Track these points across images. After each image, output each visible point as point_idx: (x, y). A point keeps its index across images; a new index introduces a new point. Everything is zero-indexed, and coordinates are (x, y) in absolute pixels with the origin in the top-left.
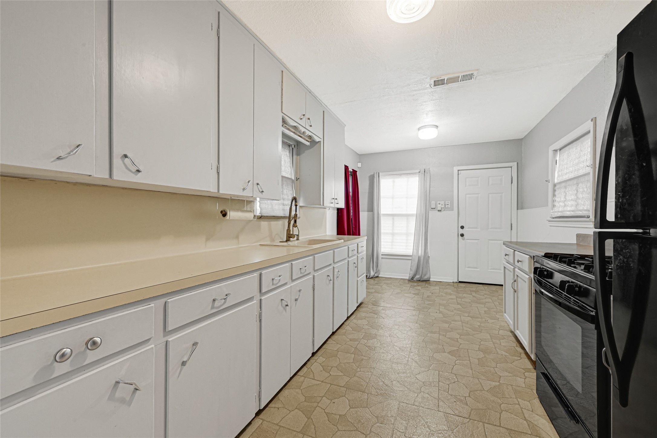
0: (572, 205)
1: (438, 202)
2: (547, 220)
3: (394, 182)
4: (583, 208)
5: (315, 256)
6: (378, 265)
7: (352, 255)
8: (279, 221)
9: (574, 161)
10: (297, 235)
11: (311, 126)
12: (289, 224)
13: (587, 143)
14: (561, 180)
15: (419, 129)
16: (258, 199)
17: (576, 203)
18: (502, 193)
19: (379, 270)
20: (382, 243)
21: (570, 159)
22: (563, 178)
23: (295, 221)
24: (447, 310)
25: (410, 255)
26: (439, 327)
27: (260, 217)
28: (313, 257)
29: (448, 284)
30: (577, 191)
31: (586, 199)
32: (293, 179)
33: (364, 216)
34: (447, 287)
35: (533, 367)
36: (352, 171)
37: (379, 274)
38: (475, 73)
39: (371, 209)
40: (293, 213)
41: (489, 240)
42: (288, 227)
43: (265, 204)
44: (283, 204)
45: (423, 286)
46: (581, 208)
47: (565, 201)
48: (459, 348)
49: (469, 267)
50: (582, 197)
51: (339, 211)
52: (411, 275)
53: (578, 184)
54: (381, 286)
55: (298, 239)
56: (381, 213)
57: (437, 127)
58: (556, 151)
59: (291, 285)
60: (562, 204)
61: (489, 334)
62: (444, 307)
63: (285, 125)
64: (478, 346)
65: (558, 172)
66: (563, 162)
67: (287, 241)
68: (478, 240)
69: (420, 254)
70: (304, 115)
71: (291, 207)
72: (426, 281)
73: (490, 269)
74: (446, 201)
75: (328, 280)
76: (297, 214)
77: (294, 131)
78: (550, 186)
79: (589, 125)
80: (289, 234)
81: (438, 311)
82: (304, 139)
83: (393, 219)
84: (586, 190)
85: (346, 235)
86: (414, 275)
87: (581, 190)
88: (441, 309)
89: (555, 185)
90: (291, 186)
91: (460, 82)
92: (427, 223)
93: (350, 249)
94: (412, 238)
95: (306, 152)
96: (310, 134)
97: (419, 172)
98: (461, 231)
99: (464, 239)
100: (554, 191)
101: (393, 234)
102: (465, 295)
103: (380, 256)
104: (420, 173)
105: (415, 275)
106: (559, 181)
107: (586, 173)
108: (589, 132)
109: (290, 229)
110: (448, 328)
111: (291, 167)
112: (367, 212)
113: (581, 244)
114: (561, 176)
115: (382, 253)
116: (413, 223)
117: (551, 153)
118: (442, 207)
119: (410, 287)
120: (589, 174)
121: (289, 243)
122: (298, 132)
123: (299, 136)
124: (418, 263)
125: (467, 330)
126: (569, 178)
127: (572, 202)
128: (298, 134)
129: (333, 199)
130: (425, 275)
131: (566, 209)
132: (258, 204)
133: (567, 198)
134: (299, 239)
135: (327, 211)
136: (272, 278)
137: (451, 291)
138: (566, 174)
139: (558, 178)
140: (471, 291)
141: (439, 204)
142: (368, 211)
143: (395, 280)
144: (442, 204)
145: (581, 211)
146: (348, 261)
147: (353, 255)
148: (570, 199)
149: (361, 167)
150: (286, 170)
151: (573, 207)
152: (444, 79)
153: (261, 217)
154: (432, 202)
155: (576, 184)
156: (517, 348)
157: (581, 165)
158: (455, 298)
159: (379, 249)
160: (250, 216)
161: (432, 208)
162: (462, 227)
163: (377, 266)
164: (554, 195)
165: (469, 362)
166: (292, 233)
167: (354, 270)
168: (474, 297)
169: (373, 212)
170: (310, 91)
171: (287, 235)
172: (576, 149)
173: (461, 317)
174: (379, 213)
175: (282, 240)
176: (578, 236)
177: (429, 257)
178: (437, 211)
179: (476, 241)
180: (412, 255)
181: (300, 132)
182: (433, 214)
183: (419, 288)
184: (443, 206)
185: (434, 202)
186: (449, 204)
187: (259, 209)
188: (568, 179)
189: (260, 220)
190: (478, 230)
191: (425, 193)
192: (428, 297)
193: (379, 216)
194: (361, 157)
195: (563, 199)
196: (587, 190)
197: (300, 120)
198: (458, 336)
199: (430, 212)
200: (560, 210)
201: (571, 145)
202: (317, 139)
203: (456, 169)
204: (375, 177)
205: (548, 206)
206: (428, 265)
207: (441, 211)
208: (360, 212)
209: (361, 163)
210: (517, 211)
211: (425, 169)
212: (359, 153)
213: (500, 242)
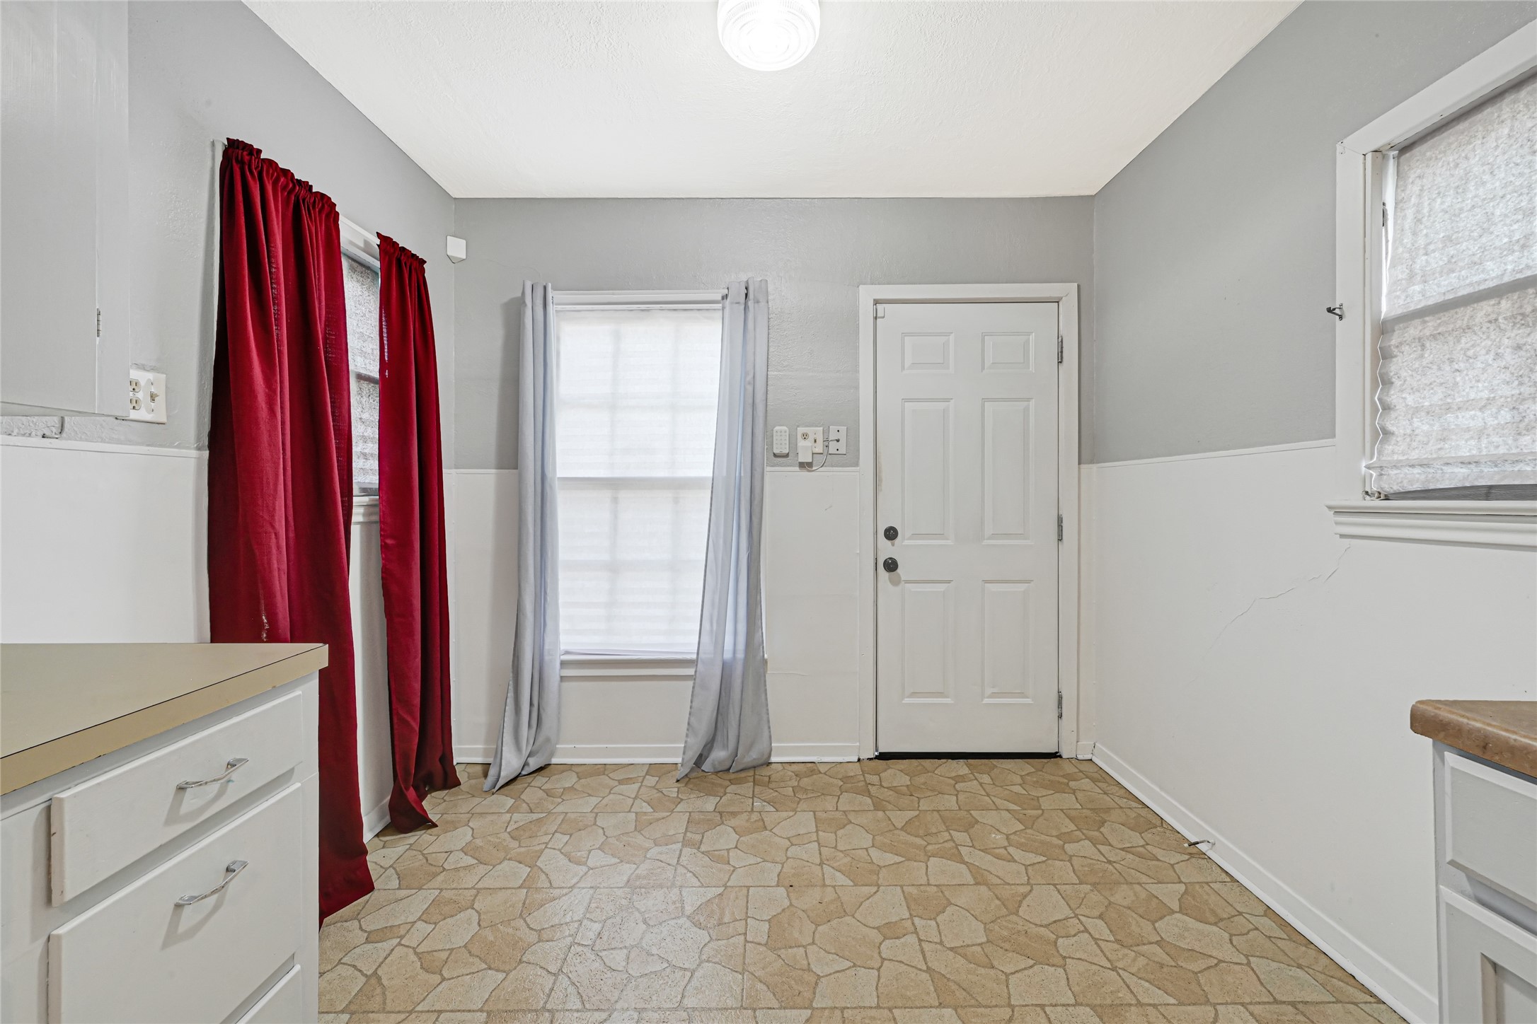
1: (801, 430)
2: (1330, 508)
3: (616, 337)
6: (543, 714)
14: (1416, 302)
18: (1028, 400)
19: (548, 740)
20: (562, 611)
25: (688, 656)
29: (842, 771)
36: (378, 241)
37: (552, 755)
41: (987, 581)
49: (914, 694)
56: (559, 474)
68: (949, 582)
69: (728, 655)
72: (755, 767)
73: (989, 697)
74: (832, 428)
78: (1351, 333)
83: (615, 500)
86: (704, 747)
89: (1383, 329)
92: (755, 520)
94: (694, 583)
97: (725, 297)
98: (888, 550)
99: (896, 582)
100: (1381, 356)
101: (614, 568)
103: (554, 673)
104: (727, 302)
105: (709, 746)
106: (1399, 311)
112: (494, 471)
114: (1414, 282)
115: (567, 653)
118: (816, 450)
124: (723, 693)
130: (752, 744)
139: (1397, 294)
141: (805, 436)
142: (500, 466)
143: (621, 782)
144: (816, 437)
149: (465, 257)
154: (777, 428)
159: (547, 638)
161: (775, 455)
162: (891, 534)
164: (1378, 379)
169: (516, 468)
174: (549, 474)
177: (765, 662)
178: (797, 469)
179: (942, 587)
180: (694, 657)
182: (778, 480)
184: (819, 448)
185: (785, 428)
186: (842, 436)
190: (949, 542)
191: (750, 388)
193: (548, 489)
194: (465, 211)
199: (768, 469)
203: (867, 294)
204: (526, 305)
205: (1333, 436)
206: (763, 697)
207: (810, 465)
208: (444, 471)
209: (464, 241)
210: (1079, 468)
211: (747, 282)
212: (456, 194)
213: (1022, 587)
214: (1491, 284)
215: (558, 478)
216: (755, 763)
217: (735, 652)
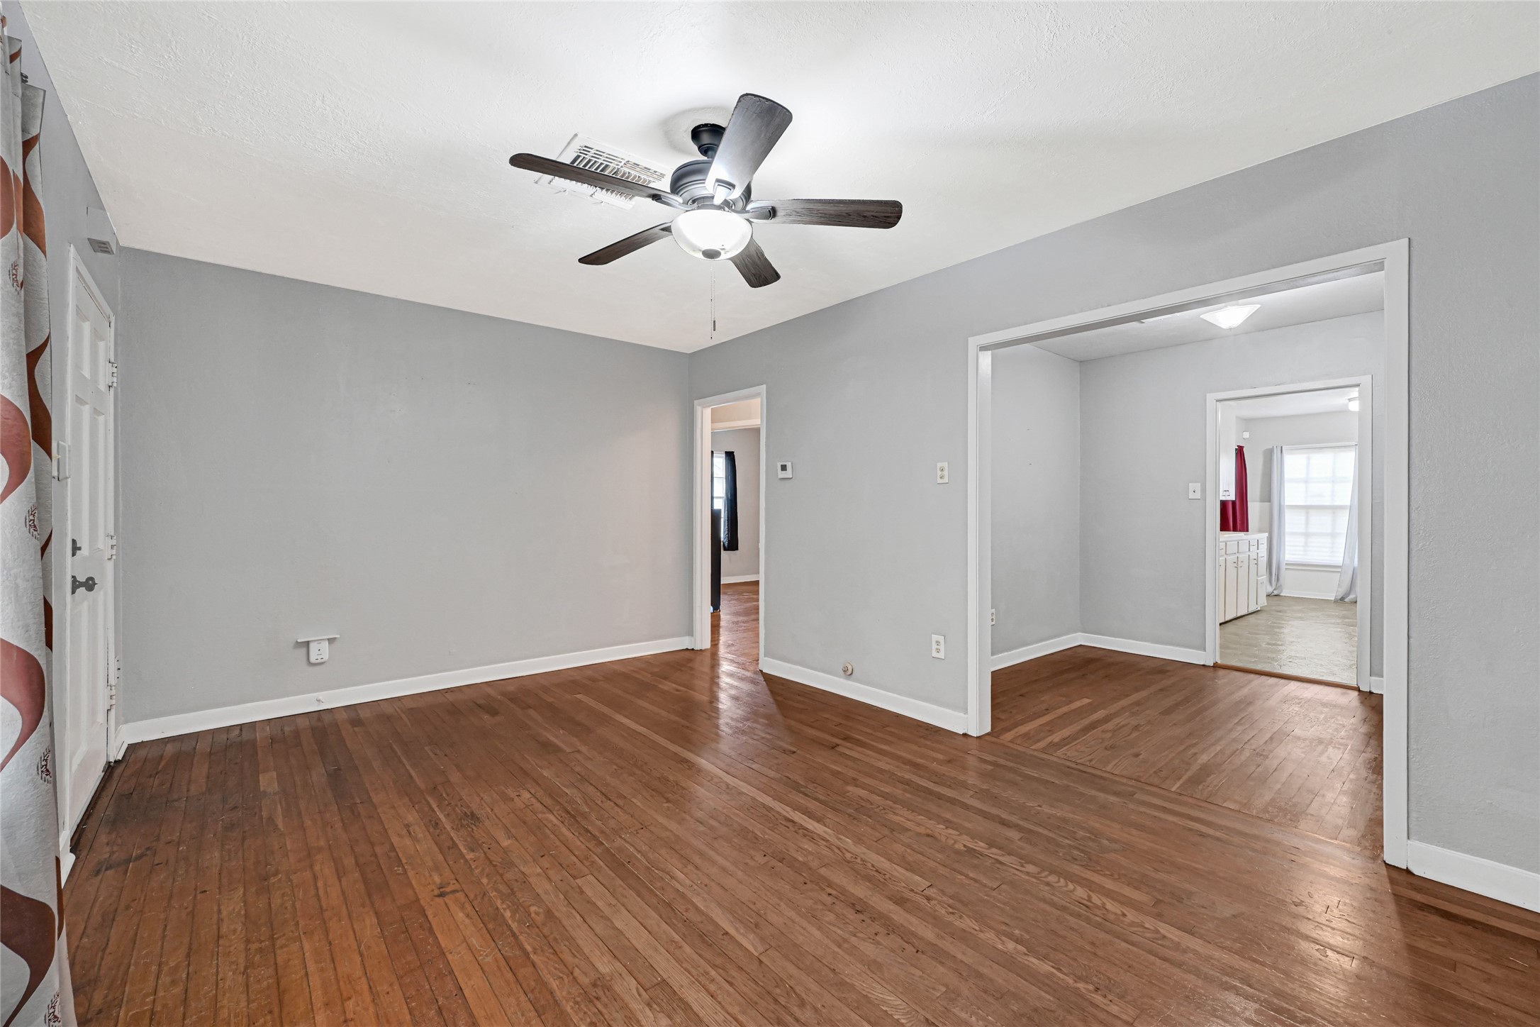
3: (1309, 459)
19: (1281, 586)
20: (1286, 547)
25: (1337, 565)
33: (1255, 508)
36: (1238, 447)
37: (1281, 592)
39: (1267, 497)
52: (1340, 594)
56: (1286, 504)
69: (1356, 565)
83: (1307, 513)
86: (1344, 595)
94: (1341, 541)
101: (1307, 535)
103: (1283, 567)
105: (1346, 594)
112: (1260, 503)
115: (1287, 561)
116: (1343, 519)
119: (1337, 612)
124: (1354, 577)
142: (1262, 501)
149: (1249, 438)
159: (1281, 556)
163: (1278, 580)
169: (1270, 501)
174: (1282, 503)
180: (1342, 565)
193: (1282, 508)
194: (1249, 423)
204: (1274, 453)
208: (1249, 503)
215: (1287, 506)
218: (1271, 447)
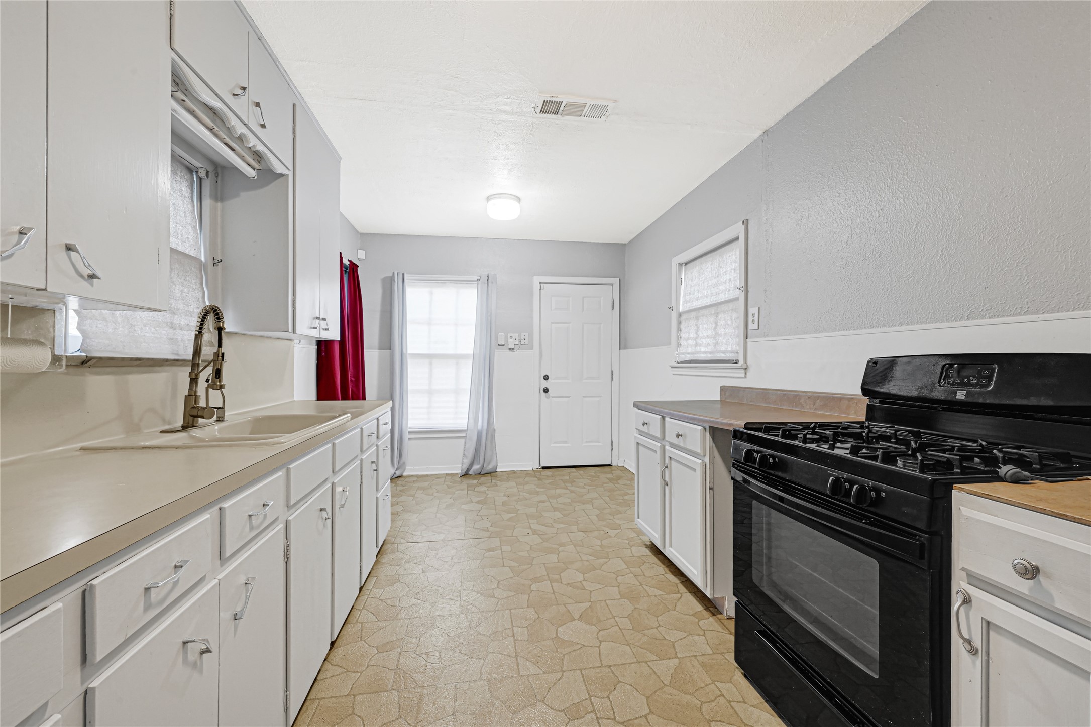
0: (708, 345)
1: (510, 335)
2: (670, 366)
3: (431, 293)
4: (726, 349)
5: (291, 467)
6: (403, 453)
7: (368, 446)
8: (158, 372)
9: (710, 282)
10: (218, 408)
11: (263, 126)
12: (194, 380)
13: (730, 256)
14: (689, 308)
15: (488, 199)
16: (73, 302)
17: (714, 342)
18: (600, 324)
19: (404, 464)
20: (410, 411)
21: (703, 278)
22: (692, 305)
23: (218, 373)
24: (542, 525)
25: (463, 429)
26: (544, 564)
27: (83, 363)
28: (284, 470)
29: (526, 474)
30: (716, 324)
31: (731, 336)
32: (203, 259)
33: (372, 358)
34: (527, 479)
35: (703, 607)
36: (349, 263)
37: (404, 472)
38: (611, 105)
39: (387, 343)
40: (208, 352)
41: (584, 397)
42: (191, 388)
43: (105, 320)
44: (172, 323)
45: (488, 485)
46: (723, 349)
47: (697, 338)
48: (592, 602)
49: (555, 443)
50: (723, 332)
51: (323, 347)
52: (465, 467)
53: (717, 314)
54: (413, 496)
55: (220, 419)
56: (409, 352)
57: (519, 199)
58: (680, 264)
59: (220, 577)
60: (691, 342)
61: (621, 558)
62: (536, 520)
63: (180, 95)
64: (616, 589)
65: (684, 296)
66: (692, 281)
67: (185, 428)
68: (569, 397)
69: (480, 428)
70: (244, 89)
71: (200, 332)
72: (490, 473)
73: (585, 443)
74: (522, 334)
75: (322, 518)
76: (223, 354)
77: (211, 124)
78: (674, 315)
79: (739, 229)
80: (194, 407)
81: (530, 530)
82: (242, 158)
83: (431, 364)
84: (729, 322)
85: (339, 400)
86: (470, 465)
87: (723, 323)
88: (533, 526)
89: (680, 315)
90: (197, 277)
91: (582, 117)
92: (491, 372)
93: (365, 434)
94: (465, 399)
95: (243, 194)
96: (260, 147)
97: (478, 280)
98: (545, 384)
99: (548, 397)
100: (680, 323)
101: (430, 392)
102: (558, 491)
103: (406, 436)
104: (480, 282)
105: (472, 465)
106: (686, 310)
107: (729, 298)
108: (737, 239)
109: (198, 393)
110: (558, 562)
111: (195, 227)
112: (378, 351)
113: (728, 400)
114: (689, 302)
115: (410, 428)
116: (467, 372)
117: (674, 267)
118: (516, 343)
119: (468, 490)
120: (737, 299)
121: (195, 432)
122: (222, 131)
123: (226, 144)
124: (478, 444)
125: (587, 561)
126: (703, 305)
127: (708, 340)
128: (224, 136)
129: (318, 318)
130: (489, 464)
131: (698, 349)
132: (73, 319)
133: (700, 334)
134: (223, 418)
135: (295, 345)
136: (144, 586)
137: (536, 486)
138: (697, 299)
139: (685, 305)
140: (564, 482)
141: (511, 337)
142: (381, 348)
143: (436, 478)
144: (516, 338)
145: (724, 353)
146: (361, 460)
147: (371, 444)
148: (705, 335)
149: (364, 258)
150: (179, 232)
151: (710, 347)
152: (562, 102)
153: (85, 363)
154: (500, 334)
155: (714, 313)
156: (666, 575)
157: (722, 287)
158: (547, 498)
159: (404, 422)
160: (39, 357)
161: (499, 345)
162: (546, 378)
163: (400, 456)
164: (679, 330)
165: (617, 627)
166: (202, 404)
167: (372, 478)
168: (572, 492)
169: (390, 349)
170: (260, 35)
171: (188, 409)
172: (712, 264)
173: (568, 535)
174: (404, 352)
175: (169, 424)
176: (723, 389)
177: (495, 430)
178: (508, 351)
179: (566, 399)
180: (466, 429)
181: (229, 130)
182: (501, 355)
183: (483, 488)
185: (503, 334)
186: (526, 337)
187: (78, 334)
188: (700, 306)
189: (81, 370)
190: (569, 381)
191: (489, 319)
192: (504, 504)
193: (403, 358)
194: (365, 239)
195: (692, 335)
196: (732, 323)
197: (232, 97)
198: (580, 577)
199: (496, 351)
200: (689, 351)
201: (704, 257)
202: (279, 169)
203: (537, 280)
204: (395, 282)
205: (670, 345)
206: (494, 444)
207: (513, 349)
208: (365, 350)
209: (364, 251)
210: (620, 352)
211: (488, 275)
212: (361, 231)
213: (598, 399)
214: (693, 308)
215: (410, 354)
216: (491, 471)
217: (482, 426)
218: (391, 274)
